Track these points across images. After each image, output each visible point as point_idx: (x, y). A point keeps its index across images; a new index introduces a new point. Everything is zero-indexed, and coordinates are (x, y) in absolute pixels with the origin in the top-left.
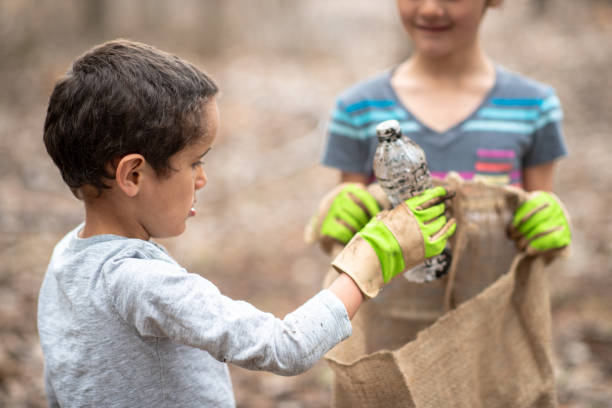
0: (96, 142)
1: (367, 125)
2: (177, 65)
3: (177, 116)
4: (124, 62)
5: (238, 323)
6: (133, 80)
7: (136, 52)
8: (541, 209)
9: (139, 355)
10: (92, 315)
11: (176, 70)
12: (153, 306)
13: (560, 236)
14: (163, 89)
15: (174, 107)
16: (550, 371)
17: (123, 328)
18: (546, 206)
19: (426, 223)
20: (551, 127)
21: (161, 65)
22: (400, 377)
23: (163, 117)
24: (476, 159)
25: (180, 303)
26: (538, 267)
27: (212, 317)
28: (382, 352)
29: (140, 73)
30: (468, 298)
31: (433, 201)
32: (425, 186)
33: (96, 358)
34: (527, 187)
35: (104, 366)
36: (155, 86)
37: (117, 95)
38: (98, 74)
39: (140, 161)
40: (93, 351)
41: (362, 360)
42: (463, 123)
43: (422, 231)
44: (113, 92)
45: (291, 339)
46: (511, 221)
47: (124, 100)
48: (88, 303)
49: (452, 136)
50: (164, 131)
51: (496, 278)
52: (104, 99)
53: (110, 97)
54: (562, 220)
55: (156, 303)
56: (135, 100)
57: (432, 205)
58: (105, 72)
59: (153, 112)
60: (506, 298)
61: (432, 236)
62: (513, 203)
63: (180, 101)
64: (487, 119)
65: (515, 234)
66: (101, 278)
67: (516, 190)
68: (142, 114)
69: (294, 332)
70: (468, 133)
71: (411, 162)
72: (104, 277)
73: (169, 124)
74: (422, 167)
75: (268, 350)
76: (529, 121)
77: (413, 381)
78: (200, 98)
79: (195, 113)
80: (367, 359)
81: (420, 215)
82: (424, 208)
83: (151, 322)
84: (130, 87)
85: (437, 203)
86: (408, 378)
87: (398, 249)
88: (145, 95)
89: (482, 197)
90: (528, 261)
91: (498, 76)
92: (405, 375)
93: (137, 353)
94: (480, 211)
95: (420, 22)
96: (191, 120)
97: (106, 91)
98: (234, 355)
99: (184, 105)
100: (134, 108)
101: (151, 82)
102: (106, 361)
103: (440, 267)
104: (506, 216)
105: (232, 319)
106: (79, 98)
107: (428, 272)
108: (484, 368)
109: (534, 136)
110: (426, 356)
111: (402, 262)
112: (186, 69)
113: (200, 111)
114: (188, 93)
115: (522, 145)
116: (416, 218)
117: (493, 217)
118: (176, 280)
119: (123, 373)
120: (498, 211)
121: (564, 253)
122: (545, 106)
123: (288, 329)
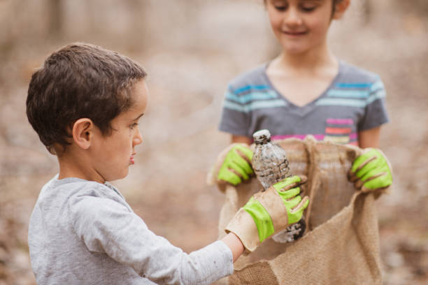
0: (58, 112)
1: (249, 103)
2: (115, 57)
3: (114, 90)
4: (76, 56)
5: (158, 252)
6: (82, 67)
7: (86, 49)
8: (371, 160)
9: (88, 264)
10: (59, 233)
11: (114, 60)
12: (100, 232)
13: (384, 180)
14: (104, 73)
15: (111, 85)
16: (379, 273)
17: (78, 244)
18: (375, 158)
19: (287, 200)
20: (377, 102)
21: (103, 57)
22: (275, 278)
23: (103, 92)
24: (326, 125)
25: (119, 232)
26: (370, 200)
27: (140, 245)
28: (262, 261)
29: (87, 62)
30: (321, 223)
31: (292, 185)
32: (286, 176)
33: (59, 263)
34: (361, 145)
35: (64, 269)
36: (97, 71)
37: (70, 77)
38: (58, 64)
39: (89, 123)
40: (58, 259)
41: (248, 267)
42: (316, 100)
43: (286, 205)
44: (68, 76)
45: (193, 268)
46: (351, 169)
47: (75, 80)
48: (56, 225)
49: (309, 109)
50: (105, 101)
51: (341, 208)
52: (62, 80)
53: (66, 80)
54: (385, 168)
55: (103, 230)
56: (82, 80)
57: (291, 188)
58: (62, 62)
59: (96, 89)
60: (347, 222)
61: (292, 209)
62: (352, 156)
63: (116, 81)
64: (333, 97)
65: (353, 178)
66: (66, 207)
67: (354, 147)
68: (88, 90)
69: (196, 263)
70: (320, 107)
71: (277, 159)
72: (69, 207)
73: (108, 97)
74: (285, 162)
75: (175, 273)
76: (363, 99)
77: (283, 281)
78: (131, 79)
79: (127, 89)
80: (251, 266)
81: (283, 195)
82: (286, 190)
83: (97, 242)
84: (79, 72)
85: (294, 187)
86: (279, 279)
87: (269, 218)
88: (90, 76)
89: (330, 152)
90: (363, 196)
91: (341, 67)
92: (278, 277)
93: (87, 262)
94: (329, 162)
95: (285, 29)
96: (124, 94)
97: (63, 75)
98: (152, 273)
99: (118, 84)
100: (82, 86)
101: (95, 68)
102: (66, 266)
103: (297, 232)
104: (347, 165)
105: (154, 248)
106: (46, 82)
107: (289, 236)
108: (333, 271)
109: (366, 109)
110: (293, 264)
111: (272, 228)
112: (121, 60)
113: (130, 88)
114: (122, 76)
115: (358, 115)
116: (281, 197)
117: (338, 166)
118: (119, 216)
119: (77, 275)
120: (342, 162)
121: (387, 191)
122: (373, 88)
123: (191, 261)
